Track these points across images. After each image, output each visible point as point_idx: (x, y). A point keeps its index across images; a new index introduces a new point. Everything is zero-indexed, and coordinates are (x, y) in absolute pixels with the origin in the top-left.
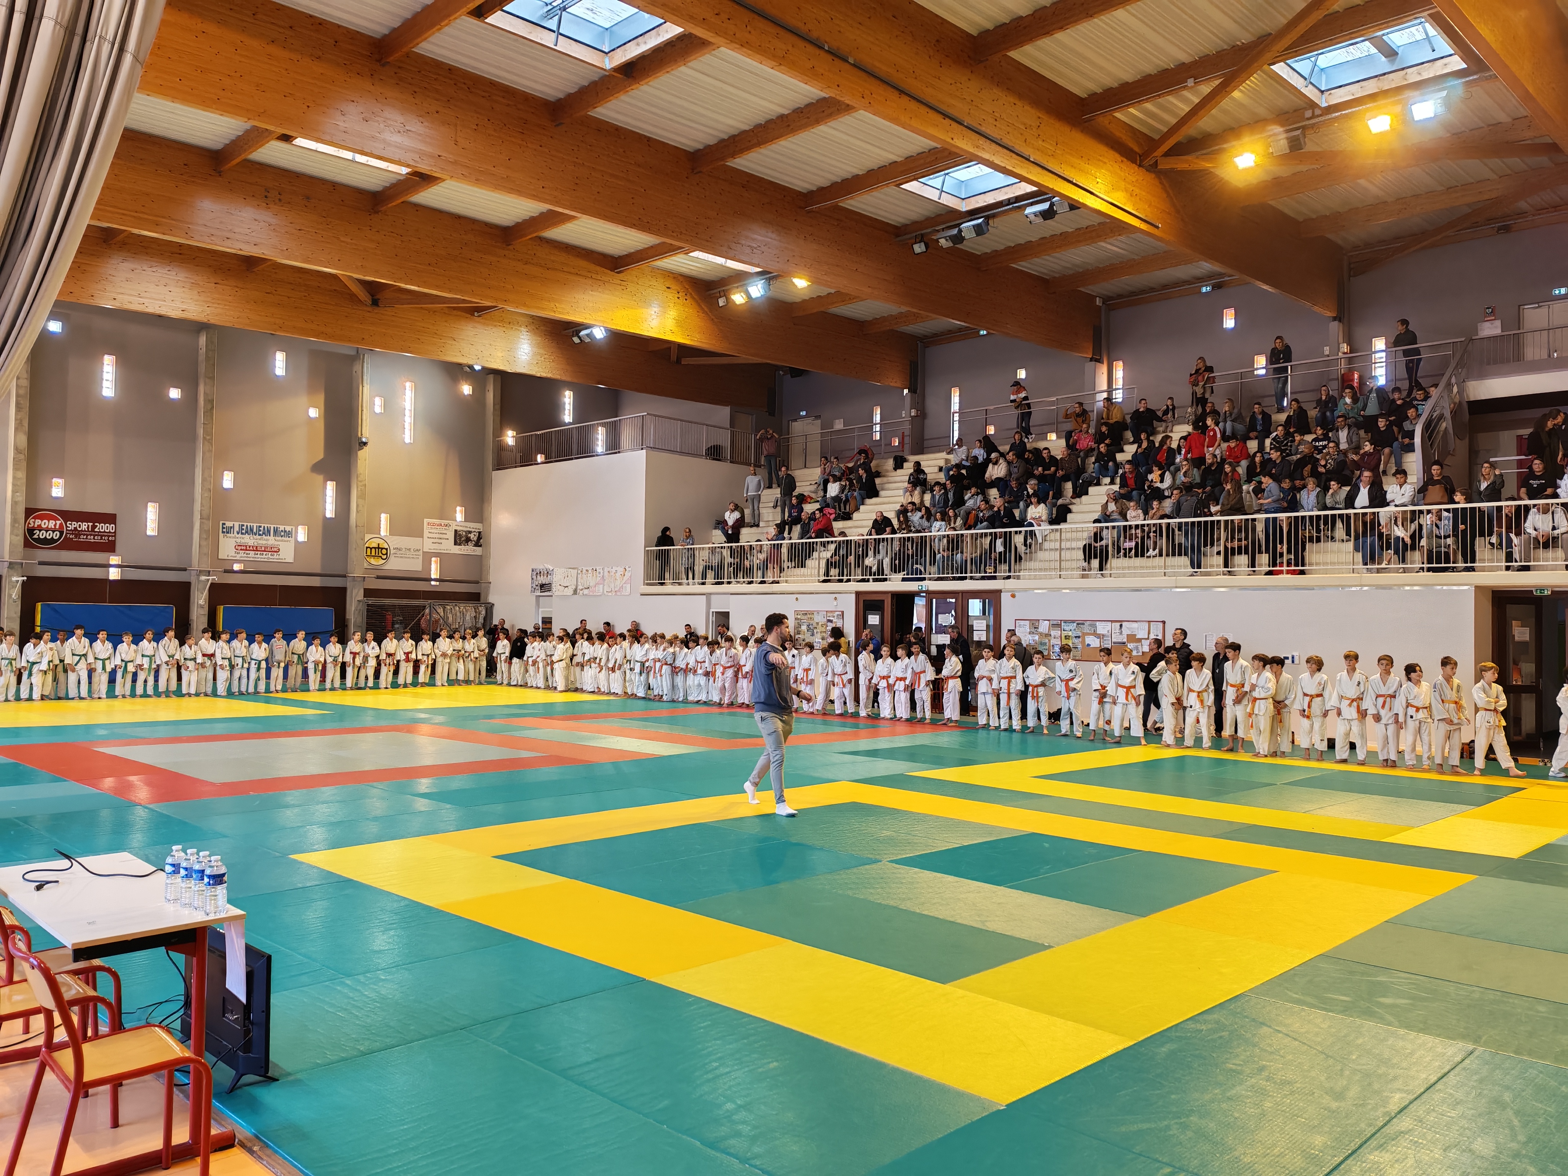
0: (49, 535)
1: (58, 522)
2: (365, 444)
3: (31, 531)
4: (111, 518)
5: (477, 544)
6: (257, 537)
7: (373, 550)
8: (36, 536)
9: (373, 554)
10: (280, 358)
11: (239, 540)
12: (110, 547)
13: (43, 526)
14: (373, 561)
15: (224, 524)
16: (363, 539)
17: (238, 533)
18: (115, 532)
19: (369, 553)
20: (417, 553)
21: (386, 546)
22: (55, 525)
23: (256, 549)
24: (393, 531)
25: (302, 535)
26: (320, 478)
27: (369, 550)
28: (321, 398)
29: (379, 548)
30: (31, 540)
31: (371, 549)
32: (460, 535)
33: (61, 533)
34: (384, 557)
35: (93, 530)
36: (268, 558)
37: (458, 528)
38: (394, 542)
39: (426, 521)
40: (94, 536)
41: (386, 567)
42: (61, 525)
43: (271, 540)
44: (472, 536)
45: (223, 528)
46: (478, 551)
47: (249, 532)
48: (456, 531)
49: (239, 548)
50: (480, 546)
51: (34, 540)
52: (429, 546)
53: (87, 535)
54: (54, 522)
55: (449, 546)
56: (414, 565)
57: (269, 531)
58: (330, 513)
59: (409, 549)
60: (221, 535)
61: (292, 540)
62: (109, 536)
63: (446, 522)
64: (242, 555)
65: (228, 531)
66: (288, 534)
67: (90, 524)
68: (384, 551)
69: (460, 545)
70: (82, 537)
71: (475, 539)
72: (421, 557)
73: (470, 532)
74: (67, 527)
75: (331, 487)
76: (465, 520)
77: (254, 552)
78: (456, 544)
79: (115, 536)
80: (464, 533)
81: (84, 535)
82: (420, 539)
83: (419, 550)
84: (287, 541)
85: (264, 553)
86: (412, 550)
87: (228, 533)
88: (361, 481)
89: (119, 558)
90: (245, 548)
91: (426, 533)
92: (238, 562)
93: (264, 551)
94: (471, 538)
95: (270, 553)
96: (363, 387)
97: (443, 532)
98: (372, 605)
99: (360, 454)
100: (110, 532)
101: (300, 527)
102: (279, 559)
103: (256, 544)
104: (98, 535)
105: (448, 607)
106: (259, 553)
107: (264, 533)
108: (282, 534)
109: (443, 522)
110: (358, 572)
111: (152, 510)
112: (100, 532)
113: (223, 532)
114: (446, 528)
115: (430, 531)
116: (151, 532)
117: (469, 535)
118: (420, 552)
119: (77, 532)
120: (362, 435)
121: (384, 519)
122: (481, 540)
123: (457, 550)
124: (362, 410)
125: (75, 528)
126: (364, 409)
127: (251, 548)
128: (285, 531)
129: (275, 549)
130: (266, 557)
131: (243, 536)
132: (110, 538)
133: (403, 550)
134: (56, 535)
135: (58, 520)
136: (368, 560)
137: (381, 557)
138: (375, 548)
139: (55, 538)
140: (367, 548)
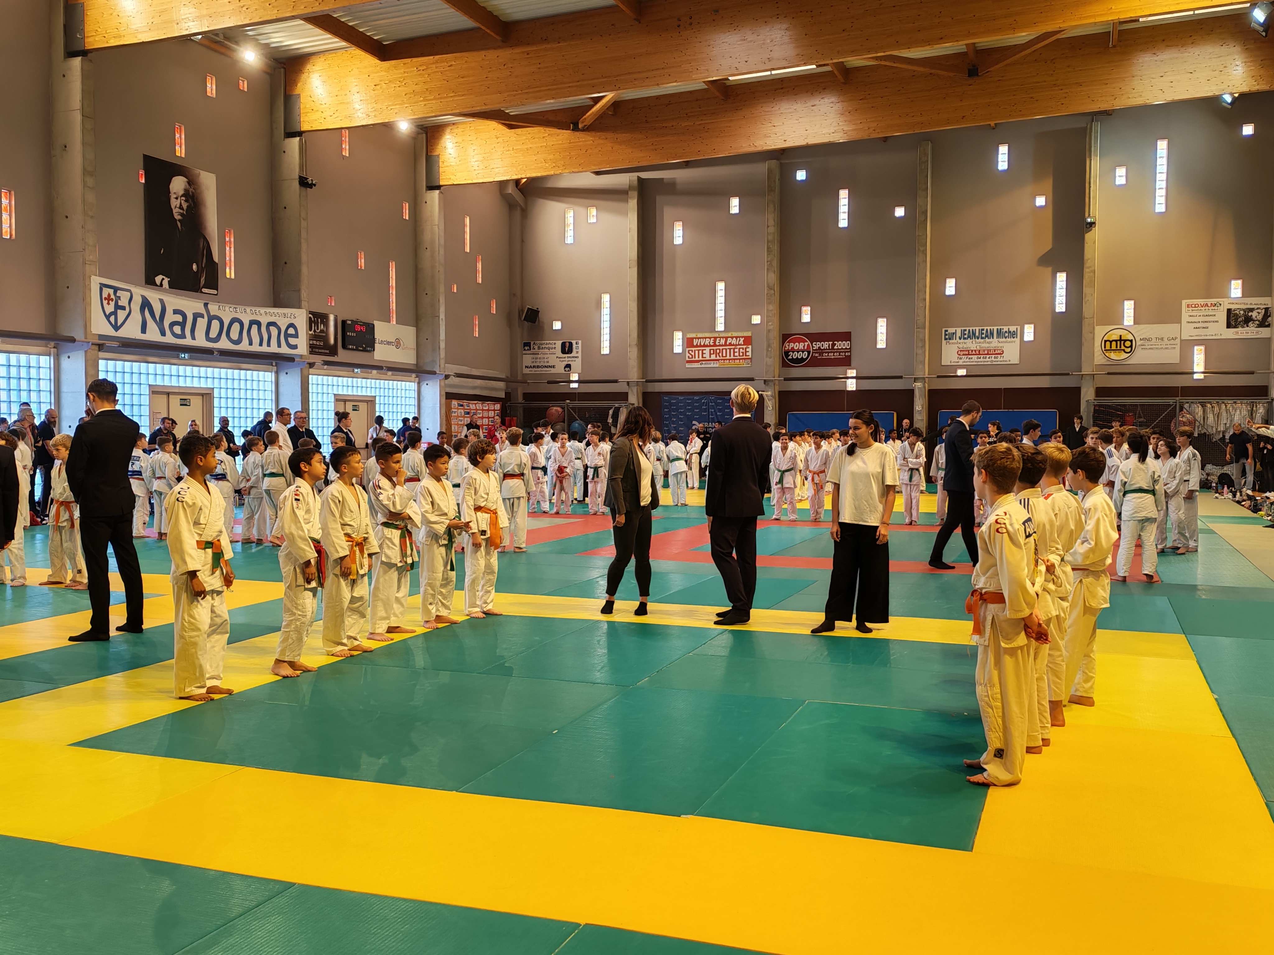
0: (800, 355)
1: (806, 344)
2: (1092, 224)
3: (787, 353)
4: (847, 336)
5: (1263, 323)
6: (980, 340)
7: (1114, 343)
8: (790, 357)
9: (1114, 347)
10: (1003, 150)
11: (961, 346)
12: (846, 362)
13: (795, 348)
14: (1113, 356)
15: (946, 331)
16: (1093, 332)
17: (960, 339)
18: (850, 348)
19: (1108, 347)
20: (1172, 342)
21: (1131, 337)
22: (804, 347)
23: (978, 353)
24: (1137, 321)
25: (1029, 334)
26: (1050, 269)
27: (1108, 343)
28: (1048, 184)
29: (1121, 340)
30: (787, 361)
31: (1111, 342)
32: (1236, 315)
33: (809, 352)
34: (1128, 350)
35: (833, 348)
36: (992, 361)
37: (1233, 307)
38: (1142, 332)
39: (1184, 303)
40: (834, 353)
41: (1130, 362)
42: (808, 345)
43: (994, 343)
44: (1254, 314)
45: (946, 335)
46: (1264, 333)
47: (972, 335)
48: (1229, 311)
49: (962, 353)
50: (1268, 326)
51: (789, 360)
52: (1188, 331)
53: (828, 353)
54: (803, 344)
55: (1219, 330)
56: (1171, 356)
57: (992, 334)
58: (1060, 307)
59: (1162, 339)
60: (944, 342)
61: (1017, 340)
62: (845, 352)
63: (1214, 301)
64: (964, 360)
65: (950, 337)
66: (1013, 334)
67: (831, 343)
68: (1128, 344)
69: (1235, 327)
70: (824, 354)
71: (1260, 317)
72: (1178, 347)
73: (1252, 310)
74: (813, 347)
75: (1062, 278)
76: (1244, 295)
77: (976, 356)
78: (1229, 326)
79: (850, 352)
80: (1242, 312)
81: (826, 353)
82: (1178, 325)
83: (1176, 338)
84: (1012, 342)
85: (988, 356)
86: (1165, 339)
87: (950, 339)
88: (1089, 268)
89: (855, 371)
90: (967, 353)
91: (1185, 317)
92: (961, 367)
93: (988, 354)
94: (1254, 317)
95: (993, 356)
96: (1091, 160)
97: (1210, 313)
98: (1100, 406)
99: (1088, 236)
100: (846, 349)
101: (1026, 326)
102: (1004, 361)
103: (978, 347)
104: (837, 352)
105: (1209, 405)
106: (982, 356)
107: (987, 336)
108: (1007, 335)
109: (1210, 301)
110: (1086, 370)
111: (882, 325)
112: (838, 349)
113: (946, 339)
114: (1216, 308)
115: (1191, 314)
116: (881, 344)
117: (1250, 314)
118: (1178, 341)
119: (820, 351)
120: (1089, 215)
121: (1129, 306)
122: (1270, 319)
123: (1231, 334)
124: (1090, 187)
125: (819, 347)
126: (1092, 185)
127: (974, 352)
128: (1010, 332)
129: (999, 352)
130: (989, 360)
131: (966, 341)
132: (847, 354)
133: (1154, 340)
134: (805, 355)
135: (807, 342)
136: (1107, 354)
137: (1124, 350)
138: (1116, 341)
139: (804, 357)
140: (1106, 341)
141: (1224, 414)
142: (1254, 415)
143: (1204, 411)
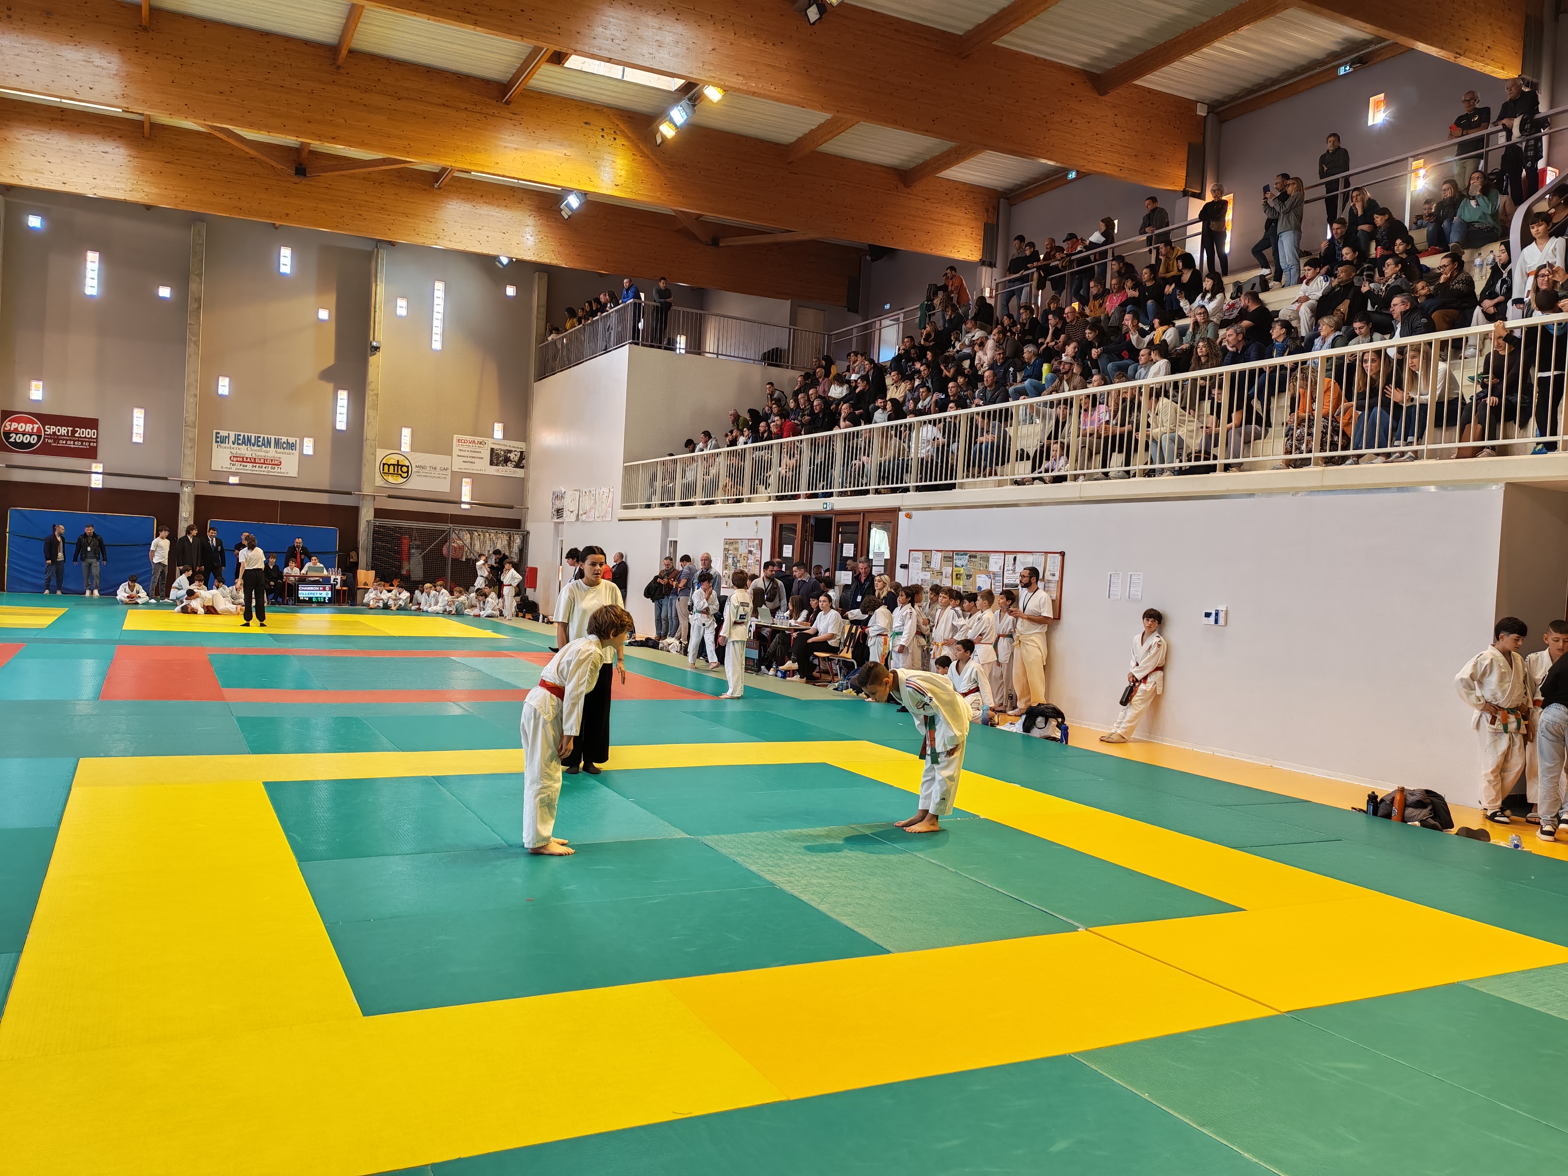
0: (26, 439)
1: (36, 426)
2: (377, 348)
3: (7, 435)
4: (92, 424)
5: (519, 465)
6: (256, 448)
7: (392, 467)
8: (12, 440)
9: (391, 471)
10: (286, 254)
11: (234, 451)
12: (91, 453)
13: (20, 429)
14: (390, 479)
15: (217, 433)
16: (374, 454)
17: (234, 443)
18: (97, 438)
19: (386, 470)
20: (444, 472)
21: (407, 464)
22: (33, 429)
23: (254, 461)
24: (413, 448)
25: (308, 447)
26: (330, 386)
27: (386, 466)
28: (332, 299)
29: (398, 465)
30: (8, 444)
31: (389, 466)
32: (497, 454)
33: (39, 437)
34: (405, 475)
35: (73, 435)
36: (269, 472)
37: (496, 447)
38: (417, 459)
39: (456, 437)
40: (74, 441)
41: (407, 487)
42: (39, 428)
43: (272, 452)
44: (512, 456)
45: (217, 437)
46: (519, 473)
47: (247, 441)
48: (492, 450)
49: (235, 459)
50: (523, 467)
51: (11, 443)
52: (458, 465)
53: (67, 440)
54: (31, 426)
55: (483, 466)
56: (442, 486)
57: (269, 443)
58: (341, 425)
59: (435, 468)
60: (215, 445)
61: (296, 453)
62: (90, 442)
63: (480, 439)
64: (238, 467)
65: (223, 440)
66: (292, 446)
67: (70, 429)
68: (405, 469)
69: (497, 465)
70: (61, 442)
71: (516, 459)
72: (449, 478)
73: (510, 452)
74: (45, 431)
75: (343, 396)
76: (505, 437)
77: (251, 464)
78: (492, 464)
79: (96, 442)
80: (502, 453)
81: (63, 440)
82: (449, 457)
83: (447, 469)
84: (289, 454)
85: (264, 466)
86: (438, 469)
87: (222, 442)
88: (372, 390)
89: (101, 465)
90: (241, 459)
91: (456, 451)
92: (234, 474)
93: (264, 463)
94: (512, 458)
95: (270, 466)
96: (376, 285)
97: (476, 450)
98: (379, 527)
99: (372, 359)
100: (91, 438)
101: (306, 439)
102: (281, 473)
103: (254, 456)
104: (78, 441)
105: (476, 533)
106: (258, 465)
107: (263, 444)
108: (285, 446)
109: (478, 439)
110: (367, 490)
111: (138, 416)
112: (80, 437)
113: (217, 442)
114: (481, 446)
115: (461, 448)
116: (138, 438)
117: (509, 455)
118: (449, 471)
119: (55, 437)
120: (374, 339)
121: (406, 433)
122: (524, 461)
123: (493, 470)
124: (375, 312)
125: (54, 433)
126: (377, 310)
127: (249, 460)
128: (288, 443)
129: (276, 462)
130: (265, 470)
131: (240, 447)
132: (92, 444)
133: (428, 468)
134: (33, 439)
135: (37, 424)
136: (385, 477)
137: (401, 475)
138: (394, 465)
139: (32, 442)
140: (384, 464)
141: (488, 542)
142: (512, 545)
143: (471, 539)
